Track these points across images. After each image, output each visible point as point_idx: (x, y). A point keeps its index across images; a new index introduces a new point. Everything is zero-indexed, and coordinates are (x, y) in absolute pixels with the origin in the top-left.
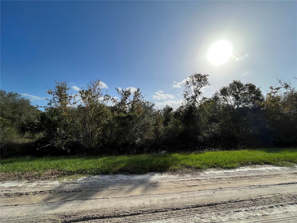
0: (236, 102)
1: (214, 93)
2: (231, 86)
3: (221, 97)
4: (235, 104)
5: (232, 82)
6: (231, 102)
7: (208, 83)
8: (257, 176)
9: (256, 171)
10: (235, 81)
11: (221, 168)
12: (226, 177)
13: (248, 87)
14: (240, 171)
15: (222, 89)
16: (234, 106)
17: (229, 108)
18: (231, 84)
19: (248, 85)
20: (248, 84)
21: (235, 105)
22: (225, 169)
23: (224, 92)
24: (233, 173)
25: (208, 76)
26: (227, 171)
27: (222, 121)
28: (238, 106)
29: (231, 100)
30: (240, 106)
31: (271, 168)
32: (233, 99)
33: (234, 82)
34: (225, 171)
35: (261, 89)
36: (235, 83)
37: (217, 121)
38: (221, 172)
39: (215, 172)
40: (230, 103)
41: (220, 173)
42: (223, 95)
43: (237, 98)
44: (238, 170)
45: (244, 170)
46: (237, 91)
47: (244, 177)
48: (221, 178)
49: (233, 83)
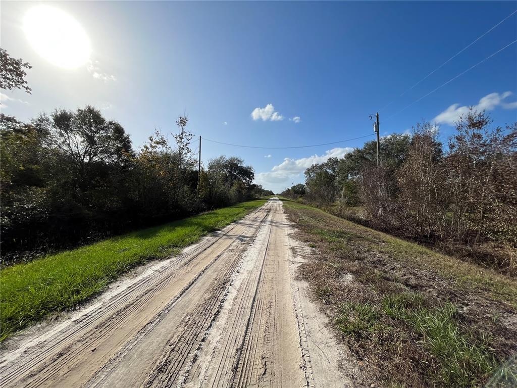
1: (36, 117)
2: (81, 114)
3: (54, 131)
4: (86, 152)
5: (84, 108)
6: (77, 147)
8: (146, 294)
9: (141, 281)
10: (91, 108)
11: (63, 310)
12: (82, 333)
13: (113, 127)
14: (113, 297)
15: (59, 113)
16: (84, 157)
17: (71, 160)
18: (82, 111)
19: (114, 124)
20: (113, 122)
21: (85, 154)
22: (75, 310)
23: (63, 121)
24: (99, 311)
26: (81, 314)
28: (91, 159)
29: (76, 143)
30: (95, 159)
31: (158, 266)
32: (82, 142)
33: (89, 109)
34: (77, 316)
35: (131, 139)
36: (90, 111)
38: (64, 325)
40: (75, 149)
41: (62, 332)
42: (60, 128)
43: (91, 140)
44: (107, 296)
45: (120, 290)
47: (125, 309)
49: (85, 110)
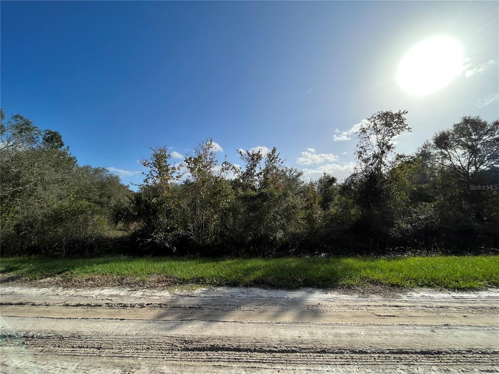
0: (472, 160)
1: (421, 145)
2: (458, 128)
3: (435, 152)
4: (470, 163)
5: (459, 121)
6: (459, 161)
7: (407, 127)
10: (467, 118)
11: (446, 288)
12: (458, 305)
14: (489, 296)
15: (439, 135)
16: (468, 169)
17: (455, 172)
18: (458, 125)
21: (469, 165)
22: (454, 291)
23: (442, 141)
24: (474, 300)
25: (407, 112)
26: (458, 295)
27: (440, 199)
28: (477, 168)
29: (459, 157)
30: (483, 167)
33: (465, 120)
34: (454, 294)
36: (467, 121)
37: (429, 199)
39: (432, 295)
40: (457, 163)
41: (444, 298)
42: (441, 148)
43: (473, 151)
44: (484, 294)
46: (473, 137)
48: (447, 307)
49: (461, 123)
